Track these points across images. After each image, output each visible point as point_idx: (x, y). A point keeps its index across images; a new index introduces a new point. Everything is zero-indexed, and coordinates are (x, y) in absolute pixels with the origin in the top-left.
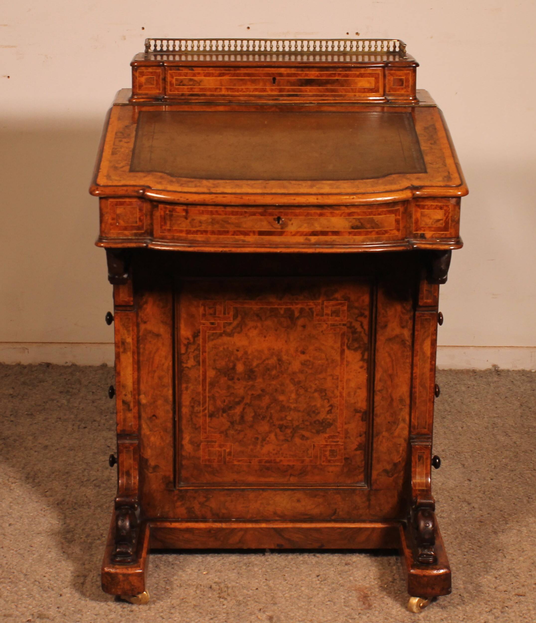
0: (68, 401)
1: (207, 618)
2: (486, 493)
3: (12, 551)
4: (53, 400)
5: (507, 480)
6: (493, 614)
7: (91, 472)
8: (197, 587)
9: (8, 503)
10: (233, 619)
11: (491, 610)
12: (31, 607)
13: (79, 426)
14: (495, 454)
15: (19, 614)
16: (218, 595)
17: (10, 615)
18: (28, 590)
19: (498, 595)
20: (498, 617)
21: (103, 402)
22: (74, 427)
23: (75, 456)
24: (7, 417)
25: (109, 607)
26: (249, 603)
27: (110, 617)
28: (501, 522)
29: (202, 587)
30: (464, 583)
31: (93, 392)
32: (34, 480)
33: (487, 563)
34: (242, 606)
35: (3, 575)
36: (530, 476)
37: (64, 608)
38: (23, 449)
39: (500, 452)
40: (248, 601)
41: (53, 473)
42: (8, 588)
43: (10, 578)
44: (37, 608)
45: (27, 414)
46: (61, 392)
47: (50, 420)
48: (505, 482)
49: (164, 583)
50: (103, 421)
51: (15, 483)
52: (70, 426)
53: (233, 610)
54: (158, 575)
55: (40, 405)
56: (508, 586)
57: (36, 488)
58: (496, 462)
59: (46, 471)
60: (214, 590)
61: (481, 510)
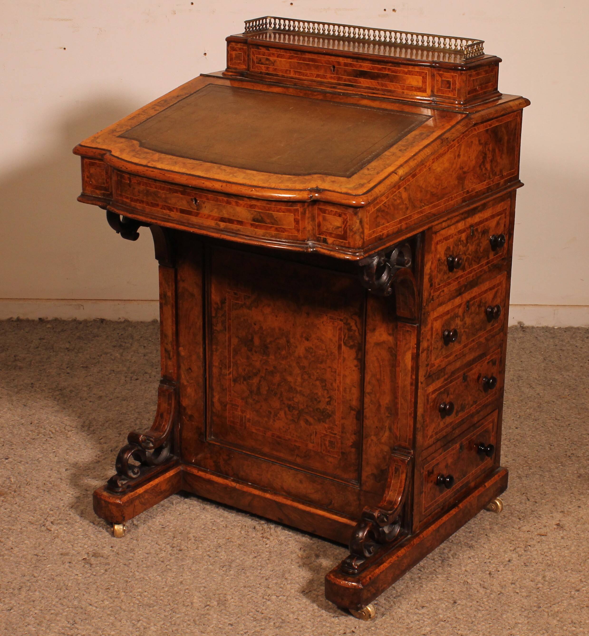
0: (122, 355)
1: (251, 557)
2: (511, 441)
3: (68, 495)
4: (106, 353)
5: (531, 429)
6: (517, 552)
7: (143, 421)
8: (242, 528)
9: (64, 449)
10: (275, 557)
11: (515, 549)
12: (86, 546)
13: (131, 377)
14: (520, 405)
15: (76, 553)
16: (261, 535)
17: (67, 554)
18: (84, 530)
19: (521, 535)
20: (522, 555)
21: (154, 356)
22: (127, 379)
23: (128, 405)
24: (63, 369)
25: (159, 547)
26: (290, 543)
27: (160, 556)
28: (525, 468)
29: (247, 528)
30: (490, 524)
31: (144, 347)
32: (89, 428)
33: (511, 506)
34: (283, 546)
35: (60, 517)
36: (552, 425)
37: (117, 548)
38: (78, 399)
39: (524, 403)
40: (290, 540)
41: (107, 422)
42: (65, 528)
43: (66, 520)
44: (92, 547)
45: (83, 367)
46: (114, 346)
47: (104, 372)
48: (529, 430)
49: (211, 524)
50: (154, 373)
51: (72, 431)
52: (123, 378)
53: (276, 549)
54: (205, 516)
55: (94, 359)
56: (531, 526)
57: (91, 435)
58: (520, 412)
59: (100, 419)
60: (258, 531)
61: (506, 457)
